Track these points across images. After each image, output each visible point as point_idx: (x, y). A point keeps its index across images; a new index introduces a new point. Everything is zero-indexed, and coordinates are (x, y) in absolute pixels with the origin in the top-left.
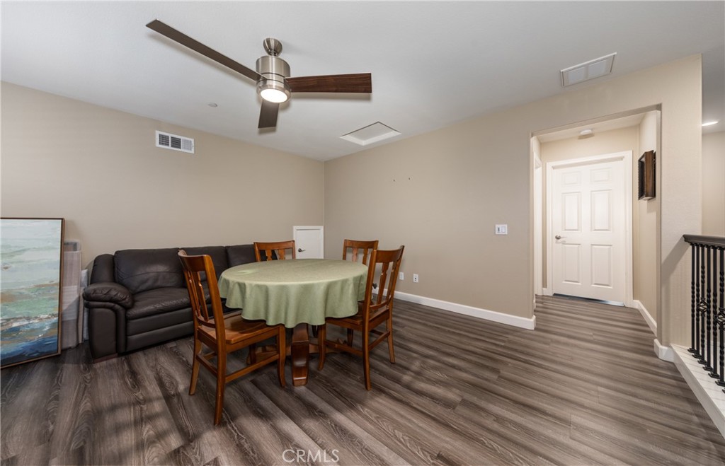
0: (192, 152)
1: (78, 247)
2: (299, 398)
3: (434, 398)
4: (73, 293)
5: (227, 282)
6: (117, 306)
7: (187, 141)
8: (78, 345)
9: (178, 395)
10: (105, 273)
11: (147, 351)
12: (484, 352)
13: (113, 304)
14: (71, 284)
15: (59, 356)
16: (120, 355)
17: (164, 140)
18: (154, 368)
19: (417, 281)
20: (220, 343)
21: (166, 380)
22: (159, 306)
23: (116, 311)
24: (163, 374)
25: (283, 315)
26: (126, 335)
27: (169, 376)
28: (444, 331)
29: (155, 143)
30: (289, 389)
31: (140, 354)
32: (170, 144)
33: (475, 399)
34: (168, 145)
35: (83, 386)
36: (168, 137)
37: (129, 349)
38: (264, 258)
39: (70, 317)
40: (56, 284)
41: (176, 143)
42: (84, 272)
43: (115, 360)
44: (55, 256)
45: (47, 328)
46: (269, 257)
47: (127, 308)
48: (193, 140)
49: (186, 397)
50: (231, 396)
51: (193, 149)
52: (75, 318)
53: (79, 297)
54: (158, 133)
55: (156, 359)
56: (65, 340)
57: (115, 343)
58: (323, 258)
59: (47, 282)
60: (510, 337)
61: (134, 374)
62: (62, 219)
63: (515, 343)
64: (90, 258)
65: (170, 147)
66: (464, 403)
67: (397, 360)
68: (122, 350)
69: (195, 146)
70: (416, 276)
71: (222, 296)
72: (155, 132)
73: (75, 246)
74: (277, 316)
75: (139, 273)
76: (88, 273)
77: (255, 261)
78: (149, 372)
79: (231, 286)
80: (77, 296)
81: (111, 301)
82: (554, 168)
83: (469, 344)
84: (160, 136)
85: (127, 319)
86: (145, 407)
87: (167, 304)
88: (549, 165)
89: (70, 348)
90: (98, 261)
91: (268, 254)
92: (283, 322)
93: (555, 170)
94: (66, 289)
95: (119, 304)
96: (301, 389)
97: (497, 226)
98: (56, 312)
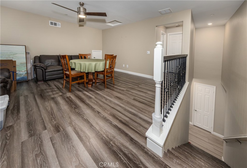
0: (60, 27)
1: (30, 53)
2: (89, 89)
3: (120, 89)
4: (30, 66)
5: (71, 62)
6: (43, 69)
7: (58, 24)
8: (32, 79)
9: (60, 88)
10: (37, 61)
11: (51, 81)
12: (138, 83)
13: (42, 68)
14: (29, 63)
15: (28, 81)
16: (44, 81)
17: (52, 23)
18: (53, 84)
19: (128, 67)
20: (70, 75)
21: (57, 86)
22: (54, 70)
23: (42, 70)
24: (56, 85)
25: (85, 70)
26: (45, 76)
27: (57, 85)
28: (131, 79)
29: (49, 24)
30: (87, 88)
31: (49, 81)
32: (54, 24)
33: (129, 90)
34: (53, 25)
35: (37, 86)
36: (53, 22)
37: (46, 80)
38: (82, 58)
39: (29, 72)
40: (25, 63)
41: (55, 24)
42: (32, 60)
43: (43, 82)
44: (24, 55)
45: (24, 74)
46: (83, 58)
47: (45, 70)
48: (60, 23)
49: (62, 88)
50: (73, 88)
51: (60, 26)
52: (30, 72)
53: (31, 67)
54: (50, 21)
55: (54, 82)
56: (29, 77)
57: (42, 78)
58: (102, 59)
59: (23, 62)
60: (147, 80)
61: (49, 85)
62: (25, 46)
63: (147, 81)
64: (33, 57)
65: (53, 26)
66: (127, 90)
67: (115, 84)
68: (44, 80)
69: (61, 25)
70: (127, 65)
71: (70, 66)
72: (49, 21)
73: (29, 53)
74: (83, 70)
75: (47, 61)
76: (33, 61)
77: (79, 59)
78: (52, 84)
79: (72, 63)
80: (30, 67)
81: (41, 67)
82: (170, 35)
83: (136, 81)
84: (51, 22)
85: (45, 72)
86: (53, 89)
87: (56, 69)
88: (168, 34)
89: (30, 80)
90: (35, 58)
91: (83, 57)
92: (84, 71)
93: (170, 36)
94: (28, 64)
95: (43, 68)
96: (90, 88)
97: (147, 51)
98: (26, 70)
